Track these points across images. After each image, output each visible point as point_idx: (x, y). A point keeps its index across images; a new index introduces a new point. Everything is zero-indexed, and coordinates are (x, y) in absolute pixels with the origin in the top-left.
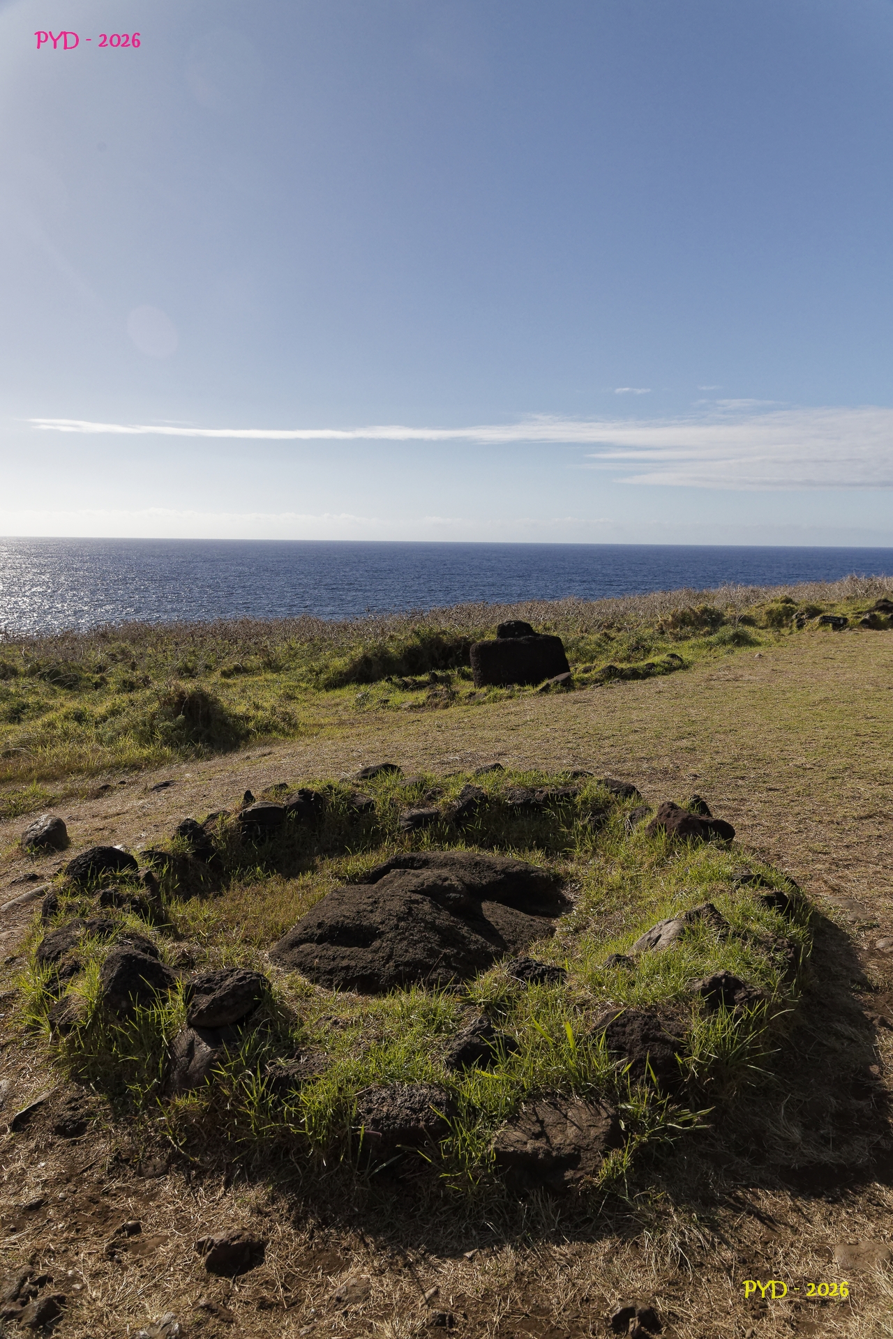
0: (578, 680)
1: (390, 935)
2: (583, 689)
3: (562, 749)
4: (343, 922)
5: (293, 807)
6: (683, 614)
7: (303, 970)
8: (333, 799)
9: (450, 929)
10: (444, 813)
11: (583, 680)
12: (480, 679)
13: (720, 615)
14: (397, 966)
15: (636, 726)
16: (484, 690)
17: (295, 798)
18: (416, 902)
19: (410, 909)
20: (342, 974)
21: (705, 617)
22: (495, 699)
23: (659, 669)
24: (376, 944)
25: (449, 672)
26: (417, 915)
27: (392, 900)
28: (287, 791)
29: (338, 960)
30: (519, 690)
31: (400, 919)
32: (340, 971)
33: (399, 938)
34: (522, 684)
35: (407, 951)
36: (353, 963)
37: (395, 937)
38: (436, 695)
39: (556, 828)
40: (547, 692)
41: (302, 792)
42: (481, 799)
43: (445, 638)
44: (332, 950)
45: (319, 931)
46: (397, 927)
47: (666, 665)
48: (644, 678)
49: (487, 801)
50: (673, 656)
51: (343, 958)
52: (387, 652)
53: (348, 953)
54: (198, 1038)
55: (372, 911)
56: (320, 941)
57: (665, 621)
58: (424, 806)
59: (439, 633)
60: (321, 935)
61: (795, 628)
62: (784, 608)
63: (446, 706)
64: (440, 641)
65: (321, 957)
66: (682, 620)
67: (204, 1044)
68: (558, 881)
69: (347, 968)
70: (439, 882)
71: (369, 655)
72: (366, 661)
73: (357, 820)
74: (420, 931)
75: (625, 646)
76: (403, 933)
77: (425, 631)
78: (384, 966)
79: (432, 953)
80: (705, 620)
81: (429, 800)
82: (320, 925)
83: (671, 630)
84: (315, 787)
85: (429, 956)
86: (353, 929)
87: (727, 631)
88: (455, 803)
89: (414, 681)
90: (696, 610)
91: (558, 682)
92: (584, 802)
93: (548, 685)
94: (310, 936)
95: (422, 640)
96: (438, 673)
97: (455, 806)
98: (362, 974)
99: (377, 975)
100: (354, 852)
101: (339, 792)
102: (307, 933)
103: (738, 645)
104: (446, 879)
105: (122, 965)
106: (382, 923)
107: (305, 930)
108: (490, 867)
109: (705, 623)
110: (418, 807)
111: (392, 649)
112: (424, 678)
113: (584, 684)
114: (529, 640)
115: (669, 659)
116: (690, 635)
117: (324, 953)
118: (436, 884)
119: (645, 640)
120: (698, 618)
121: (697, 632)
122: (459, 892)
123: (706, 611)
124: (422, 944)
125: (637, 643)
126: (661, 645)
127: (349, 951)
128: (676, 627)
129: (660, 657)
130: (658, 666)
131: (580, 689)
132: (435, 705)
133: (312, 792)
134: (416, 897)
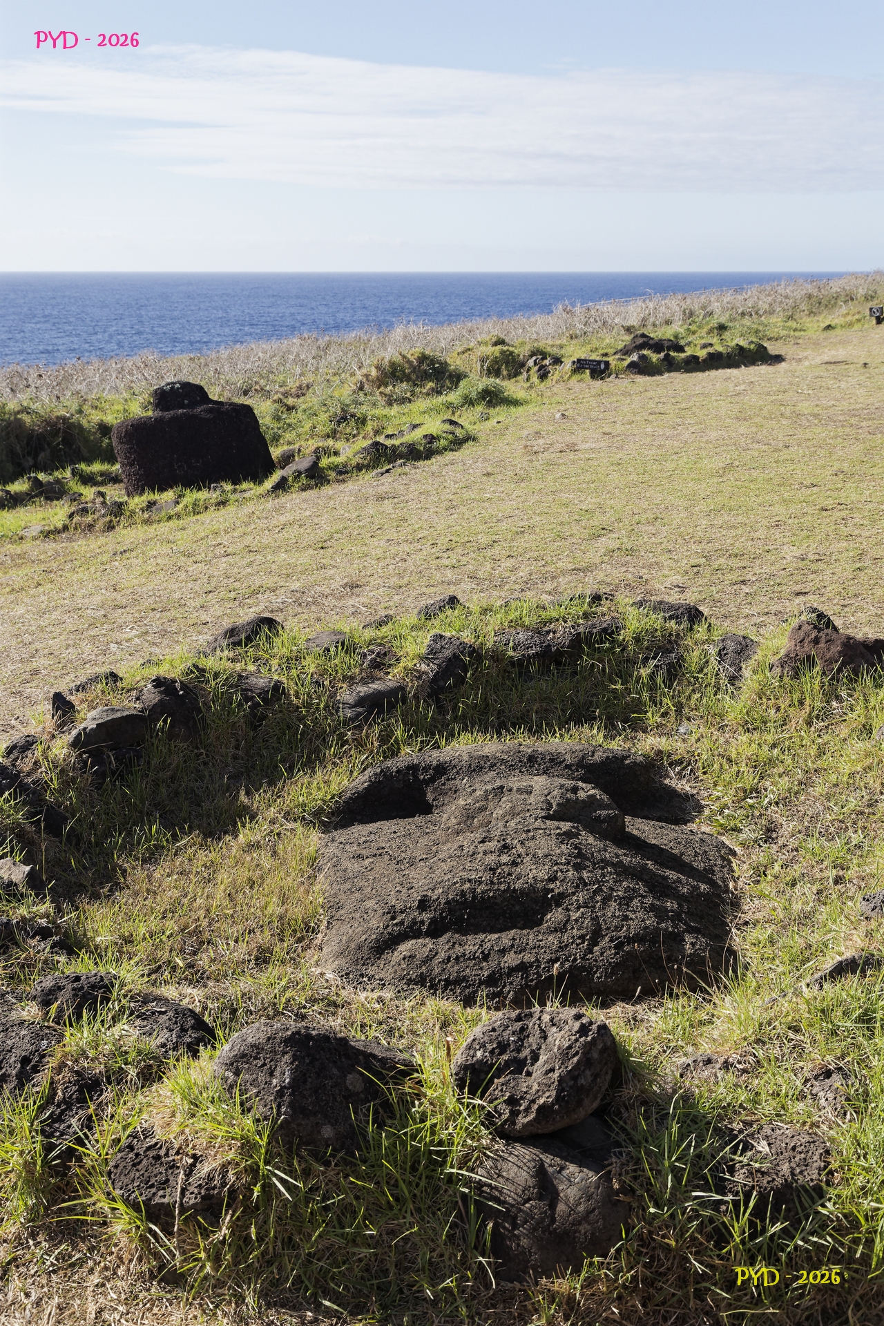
0: (330, 468)
1: (581, 897)
2: (344, 481)
4: (473, 891)
5: (156, 711)
6: (393, 364)
7: (433, 987)
8: (211, 687)
10: (412, 686)
11: (337, 466)
12: (138, 480)
13: (445, 365)
14: (619, 947)
16: (169, 495)
18: (568, 835)
19: (574, 848)
20: (517, 979)
21: (424, 367)
22: (197, 509)
23: (443, 443)
24: (555, 916)
25: (56, 474)
26: (593, 854)
27: (533, 838)
28: (127, 684)
29: (494, 957)
30: (234, 491)
31: (577, 868)
32: (509, 975)
33: (598, 898)
34: (235, 481)
35: (626, 918)
36: (528, 958)
37: (592, 898)
38: (84, 511)
40: (284, 490)
41: (157, 682)
44: (471, 944)
45: (426, 916)
46: (582, 882)
47: (450, 436)
48: (428, 458)
49: (479, 656)
50: (451, 422)
51: (503, 952)
53: (507, 942)
55: (514, 864)
56: (435, 931)
57: (367, 376)
60: (432, 921)
61: (535, 379)
62: (502, 352)
63: (110, 527)
65: (457, 958)
66: (392, 374)
68: (654, 765)
69: (523, 967)
70: (571, 796)
73: (263, 718)
74: (615, 881)
75: (323, 417)
76: (598, 890)
78: (591, 951)
79: (658, 913)
80: (425, 372)
81: (374, 668)
82: (423, 904)
83: (382, 389)
84: (174, 671)
85: (660, 918)
86: (499, 900)
88: (424, 667)
90: (412, 358)
91: (300, 473)
93: (284, 480)
94: (411, 927)
96: (42, 477)
97: (426, 673)
98: (556, 972)
99: (583, 968)
100: (289, 771)
101: (216, 675)
102: (402, 923)
103: (491, 404)
104: (575, 790)
106: (553, 879)
107: (393, 918)
109: (425, 376)
110: (364, 682)
112: (20, 486)
113: (341, 473)
114: (210, 411)
115: (448, 427)
116: (408, 395)
117: (458, 950)
118: (568, 800)
119: (347, 405)
120: (414, 369)
121: (418, 390)
122: (607, 807)
123: (423, 358)
124: (636, 902)
125: (343, 410)
126: (377, 412)
127: (506, 939)
128: (386, 385)
129: (434, 426)
130: (438, 438)
131: (338, 481)
132: (90, 527)
133: (174, 681)
134: (566, 826)
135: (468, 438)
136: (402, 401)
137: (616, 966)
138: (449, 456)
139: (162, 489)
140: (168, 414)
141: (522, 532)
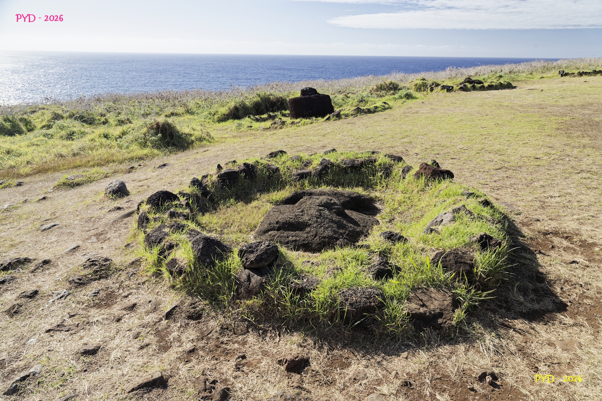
0: (343, 115)
1: (314, 225)
3: (351, 144)
4: (289, 220)
5: (242, 171)
6: (381, 85)
8: (259, 167)
9: (339, 221)
10: (313, 172)
11: (345, 114)
13: (397, 86)
14: (320, 239)
15: (381, 133)
16: (298, 120)
17: (242, 167)
18: (321, 210)
19: (320, 213)
20: (294, 244)
21: (391, 86)
22: (304, 124)
23: (380, 109)
24: (308, 229)
25: (276, 113)
26: (324, 216)
27: (311, 210)
28: (237, 164)
29: (290, 237)
30: (316, 120)
31: (317, 218)
32: (292, 242)
33: (319, 226)
34: (317, 117)
35: (324, 232)
36: (298, 239)
37: (317, 226)
38: (275, 123)
39: (367, 177)
40: (329, 120)
41: (245, 164)
42: (331, 165)
43: (271, 97)
44: (286, 234)
45: (277, 226)
46: (317, 221)
47: (383, 107)
48: (373, 113)
49: (334, 166)
50: (385, 103)
51: (292, 236)
52: (245, 104)
53: (294, 234)
54: (251, 273)
55: (302, 215)
56: (278, 229)
57: (373, 88)
58: (303, 169)
59: (269, 95)
60: (278, 227)
61: (429, 91)
62: (423, 83)
63: (281, 128)
64: (269, 98)
66: (380, 88)
67: (256, 276)
68: (372, 200)
69: (296, 241)
70: (329, 201)
71: (238, 105)
72: (236, 108)
73: (272, 176)
74: (327, 223)
75: (356, 100)
76: (320, 224)
77: (262, 94)
78: (314, 239)
79: (335, 232)
80: (391, 88)
81: (305, 166)
82: (277, 223)
83: (376, 93)
84: (251, 162)
85: (335, 234)
86: (295, 224)
87: (403, 92)
88: (318, 167)
89: (261, 117)
90: (387, 83)
91: (334, 116)
92: (380, 165)
93: (329, 117)
94: (273, 228)
95: (261, 99)
96: (271, 114)
97: (318, 169)
98: (303, 243)
99: (311, 243)
100: (274, 191)
101: (262, 164)
102: (271, 227)
103: (408, 98)
104: (331, 200)
105: (204, 242)
106: (309, 220)
107: (270, 225)
108: (342, 195)
109: (391, 89)
110: (301, 169)
111: (248, 103)
112: (265, 116)
113: (346, 116)
114: (316, 96)
115: (383, 104)
116: (384, 95)
117: (282, 235)
118: (327, 202)
119: (364, 97)
120: (388, 87)
121: (388, 93)
122: (339, 205)
123: (391, 83)
124: (330, 229)
125: (362, 98)
126: (373, 99)
127: (294, 233)
128: (378, 91)
129: (379, 104)
130: (379, 107)
131: (345, 118)
132: (276, 128)
133: (249, 164)
134: (321, 208)
135: (390, 108)
136: (381, 96)
137: (319, 244)
138: (380, 113)
139: (296, 119)
140: (303, 97)
141: (382, 135)
